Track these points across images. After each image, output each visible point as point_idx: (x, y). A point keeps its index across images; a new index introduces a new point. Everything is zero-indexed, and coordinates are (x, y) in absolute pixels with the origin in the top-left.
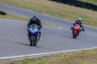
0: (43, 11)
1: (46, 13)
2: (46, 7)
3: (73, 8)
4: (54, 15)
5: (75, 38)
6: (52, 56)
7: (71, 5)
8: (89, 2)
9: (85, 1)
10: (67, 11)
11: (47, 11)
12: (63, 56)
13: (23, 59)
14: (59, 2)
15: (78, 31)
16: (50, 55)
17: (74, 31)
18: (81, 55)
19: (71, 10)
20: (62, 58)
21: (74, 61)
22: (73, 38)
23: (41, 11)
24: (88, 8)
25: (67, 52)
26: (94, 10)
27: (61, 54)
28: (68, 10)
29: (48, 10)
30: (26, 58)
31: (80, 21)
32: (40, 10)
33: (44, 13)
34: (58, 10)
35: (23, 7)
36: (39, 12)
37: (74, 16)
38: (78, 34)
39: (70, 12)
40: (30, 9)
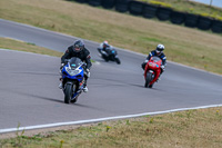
0: (57, 25)
1: (65, 31)
2: (64, 17)
3: (126, 19)
4: (83, 34)
5: (151, 87)
6: (80, 128)
7: (121, 11)
8: (164, 4)
9: (154, 2)
10: (112, 26)
11: (66, 26)
12: (104, 129)
13: (14, 136)
14: (94, 5)
15: (158, 72)
16: (74, 127)
17: (147, 71)
18: (145, 127)
19: (121, 24)
20: (101, 134)
21: (130, 140)
22: (146, 86)
23: (53, 27)
24: (161, 19)
25: (113, 121)
26: (174, 22)
27: (100, 124)
28: (114, 23)
29: (70, 24)
30: (20, 134)
31: (162, 50)
32: (50, 23)
33: (60, 31)
34: (93, 24)
35: (12, 18)
36: (48, 27)
37: (128, 38)
38: (155, 79)
39: (119, 27)
40: (28, 21)
